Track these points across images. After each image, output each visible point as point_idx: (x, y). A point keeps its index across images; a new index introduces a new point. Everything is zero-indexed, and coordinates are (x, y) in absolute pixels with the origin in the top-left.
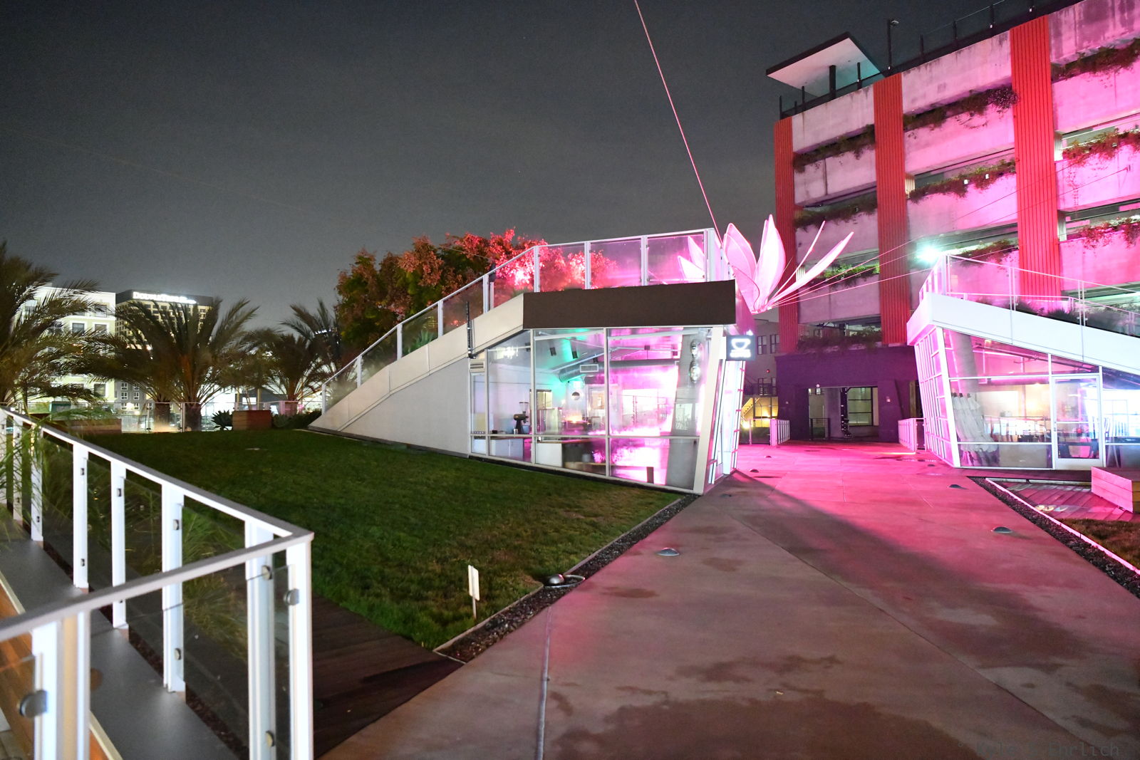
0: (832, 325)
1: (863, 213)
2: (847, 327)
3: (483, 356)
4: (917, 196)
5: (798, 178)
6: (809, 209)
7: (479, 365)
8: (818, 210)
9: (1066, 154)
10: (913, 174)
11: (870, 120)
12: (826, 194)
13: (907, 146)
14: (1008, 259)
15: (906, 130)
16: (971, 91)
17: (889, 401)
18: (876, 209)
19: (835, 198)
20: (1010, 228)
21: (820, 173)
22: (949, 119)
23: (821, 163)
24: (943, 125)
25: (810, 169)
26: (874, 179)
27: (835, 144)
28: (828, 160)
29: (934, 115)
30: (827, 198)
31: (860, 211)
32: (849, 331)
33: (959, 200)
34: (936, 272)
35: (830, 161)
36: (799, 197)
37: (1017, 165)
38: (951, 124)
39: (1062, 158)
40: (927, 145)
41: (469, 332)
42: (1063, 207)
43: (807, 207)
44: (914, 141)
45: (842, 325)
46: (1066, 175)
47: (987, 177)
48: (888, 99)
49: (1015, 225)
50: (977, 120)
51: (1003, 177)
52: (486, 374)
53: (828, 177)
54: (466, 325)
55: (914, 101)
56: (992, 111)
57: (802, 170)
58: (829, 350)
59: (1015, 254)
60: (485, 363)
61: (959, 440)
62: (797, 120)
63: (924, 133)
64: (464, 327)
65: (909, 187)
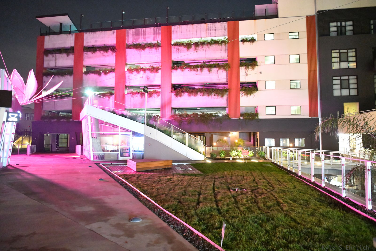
0: (55, 112)
1: (68, 75)
2: (60, 113)
4: (87, 73)
5: (45, 58)
6: (49, 70)
8: (52, 71)
9: (128, 70)
10: (86, 66)
11: (73, 45)
12: (56, 66)
13: (84, 56)
14: (112, 97)
15: (84, 51)
16: (104, 45)
17: (73, 139)
18: (73, 75)
19: (58, 68)
20: (112, 88)
21: (54, 58)
22: (97, 51)
23: (54, 55)
24: (96, 53)
25: (50, 56)
26: (73, 65)
27: (60, 50)
28: (57, 54)
29: (93, 49)
30: (55, 67)
31: (67, 74)
32: (61, 114)
33: (99, 77)
34: (89, 98)
35: (58, 55)
36: (45, 65)
37: (115, 70)
38: (98, 53)
39: (127, 71)
40: (90, 58)
42: (127, 84)
43: (48, 69)
44: (87, 55)
45: (58, 112)
46: (128, 76)
47: (107, 72)
48: (79, 40)
49: (114, 88)
50: (105, 54)
51: (112, 73)
53: (57, 60)
55: (87, 43)
56: (110, 52)
57: (47, 56)
58: (53, 121)
59: (113, 96)
61: (93, 152)
62: (46, 38)
63: (90, 54)
65: (84, 70)
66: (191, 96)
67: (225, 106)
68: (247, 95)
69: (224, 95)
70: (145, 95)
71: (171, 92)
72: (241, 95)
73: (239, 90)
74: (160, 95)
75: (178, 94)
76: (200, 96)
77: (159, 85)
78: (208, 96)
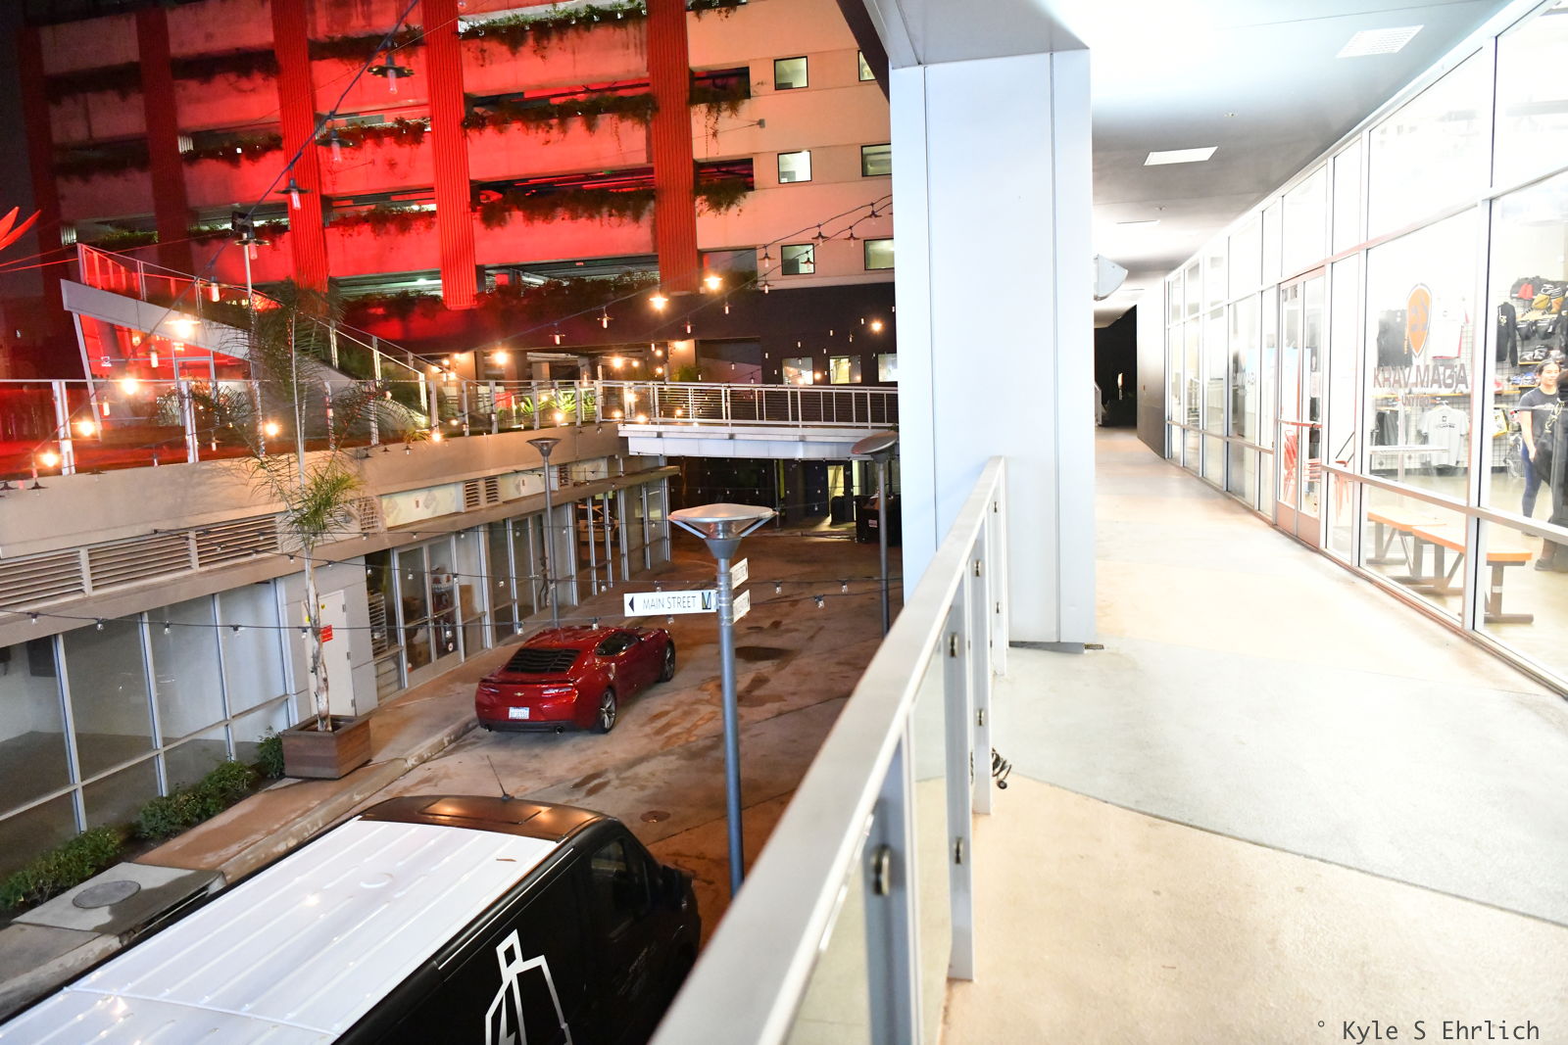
1: (134, 168)
4: (193, 157)
5: (54, 112)
10: (189, 130)
11: (135, 56)
12: (92, 137)
13: (177, 97)
14: (282, 242)
15: (174, 77)
16: (238, 48)
18: (149, 167)
19: (100, 144)
20: (280, 208)
21: (80, 110)
22: (218, 76)
23: (80, 98)
24: (212, 82)
25: (68, 102)
26: (144, 128)
27: (96, 76)
28: (88, 95)
29: (202, 67)
30: (93, 142)
31: (131, 165)
33: (234, 170)
35: (92, 98)
36: (59, 137)
37: (284, 142)
38: (219, 83)
40: (199, 100)
42: (326, 192)
43: (74, 149)
44: (186, 93)
46: (324, 158)
47: (259, 148)
49: (285, 205)
50: (245, 84)
51: (272, 152)
53: (91, 117)
55: (181, 44)
56: (257, 76)
57: (58, 102)
59: (287, 235)
62: (47, 34)
65: (184, 146)
66: (535, 221)
67: (647, 250)
68: (718, 210)
69: (642, 213)
70: (388, 225)
71: (470, 210)
72: (697, 210)
73: (690, 193)
74: (434, 223)
75: (493, 217)
76: (563, 219)
77: (431, 189)
78: (591, 217)
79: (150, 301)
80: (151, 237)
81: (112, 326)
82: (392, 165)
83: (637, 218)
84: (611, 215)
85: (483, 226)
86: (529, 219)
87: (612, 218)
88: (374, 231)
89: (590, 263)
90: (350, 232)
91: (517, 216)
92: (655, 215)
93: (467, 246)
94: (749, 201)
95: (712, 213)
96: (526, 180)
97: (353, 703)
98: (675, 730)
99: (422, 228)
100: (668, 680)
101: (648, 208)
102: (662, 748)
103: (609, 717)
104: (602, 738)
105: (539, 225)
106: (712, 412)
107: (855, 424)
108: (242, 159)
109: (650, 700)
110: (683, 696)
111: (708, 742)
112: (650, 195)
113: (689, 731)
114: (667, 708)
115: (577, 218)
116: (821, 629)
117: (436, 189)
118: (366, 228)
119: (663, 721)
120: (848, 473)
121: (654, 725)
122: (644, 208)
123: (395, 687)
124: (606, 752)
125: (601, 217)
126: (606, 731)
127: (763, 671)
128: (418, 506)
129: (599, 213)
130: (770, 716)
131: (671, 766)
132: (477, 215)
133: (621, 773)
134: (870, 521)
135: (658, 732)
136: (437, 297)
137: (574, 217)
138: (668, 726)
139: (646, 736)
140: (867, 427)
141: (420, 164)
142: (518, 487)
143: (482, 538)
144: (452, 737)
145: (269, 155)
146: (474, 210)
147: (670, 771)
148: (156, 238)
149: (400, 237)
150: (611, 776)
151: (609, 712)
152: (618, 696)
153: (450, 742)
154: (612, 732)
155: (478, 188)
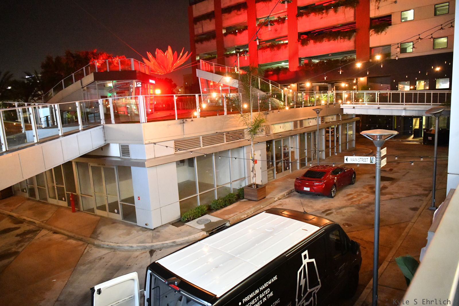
1: (212, 39)
3: (85, 88)
4: (226, 34)
5: (195, 26)
6: (200, 36)
7: (85, 90)
10: (225, 27)
11: (213, 9)
12: (203, 32)
13: (223, 19)
14: (246, 55)
15: (222, 13)
16: (237, 3)
18: (216, 38)
19: (205, 34)
21: (201, 25)
23: (201, 22)
25: (198, 24)
26: (215, 28)
27: (204, 16)
33: (235, 36)
35: (204, 22)
36: (196, 33)
37: (248, 27)
38: (233, 13)
39: (257, 26)
40: (228, 19)
41: (81, 82)
44: (224, 17)
47: (241, 30)
49: (248, 45)
50: (239, 12)
52: (86, 92)
53: (203, 27)
54: (80, 80)
55: (224, 4)
56: (242, 10)
57: (196, 24)
60: (86, 89)
62: (194, 7)
63: (226, 15)
64: (79, 81)
65: (224, 32)
66: (317, 43)
67: (353, 49)
68: (378, 33)
69: (351, 37)
70: (274, 48)
71: (297, 41)
72: (370, 34)
73: (368, 29)
74: (287, 46)
75: (304, 43)
76: (326, 41)
77: (287, 36)
78: (335, 40)
79: (215, 73)
80: (216, 56)
81: (207, 80)
82: (276, 30)
83: (349, 39)
84: (341, 39)
85: (301, 46)
86: (315, 42)
87: (341, 40)
88: (270, 50)
89: (333, 54)
90: (264, 51)
91: (312, 42)
92: (356, 37)
93: (296, 53)
94: (389, 30)
95: (375, 35)
96: (315, 30)
97: (262, 181)
98: (354, 200)
99: (284, 48)
100: (353, 184)
101: (353, 35)
102: (350, 205)
103: (334, 193)
104: (331, 199)
105: (318, 44)
106: (372, 100)
107: (425, 104)
108: (238, 33)
109: (347, 189)
110: (358, 189)
111: (365, 205)
112: (354, 31)
113: (359, 200)
114: (353, 193)
115: (330, 41)
116: (408, 172)
117: (288, 36)
118: (269, 49)
119: (351, 196)
120: (421, 121)
121: (348, 197)
122: (352, 35)
123: (272, 178)
124: (332, 204)
125: (338, 40)
126: (332, 197)
127: (385, 184)
128: (281, 128)
129: (337, 38)
130: (388, 199)
131: (352, 210)
132: (300, 43)
133: (337, 210)
134: (429, 137)
135: (349, 200)
136: (287, 68)
137: (329, 41)
138: (353, 198)
139: (346, 200)
140: (430, 105)
141: (284, 30)
142: (309, 123)
143: (298, 137)
144: (287, 194)
145: (244, 31)
146: (299, 41)
147: (353, 212)
148: (217, 57)
149: (278, 51)
150: (334, 211)
151: (334, 192)
152: (337, 187)
153: (287, 195)
154: (334, 198)
155: (300, 34)
